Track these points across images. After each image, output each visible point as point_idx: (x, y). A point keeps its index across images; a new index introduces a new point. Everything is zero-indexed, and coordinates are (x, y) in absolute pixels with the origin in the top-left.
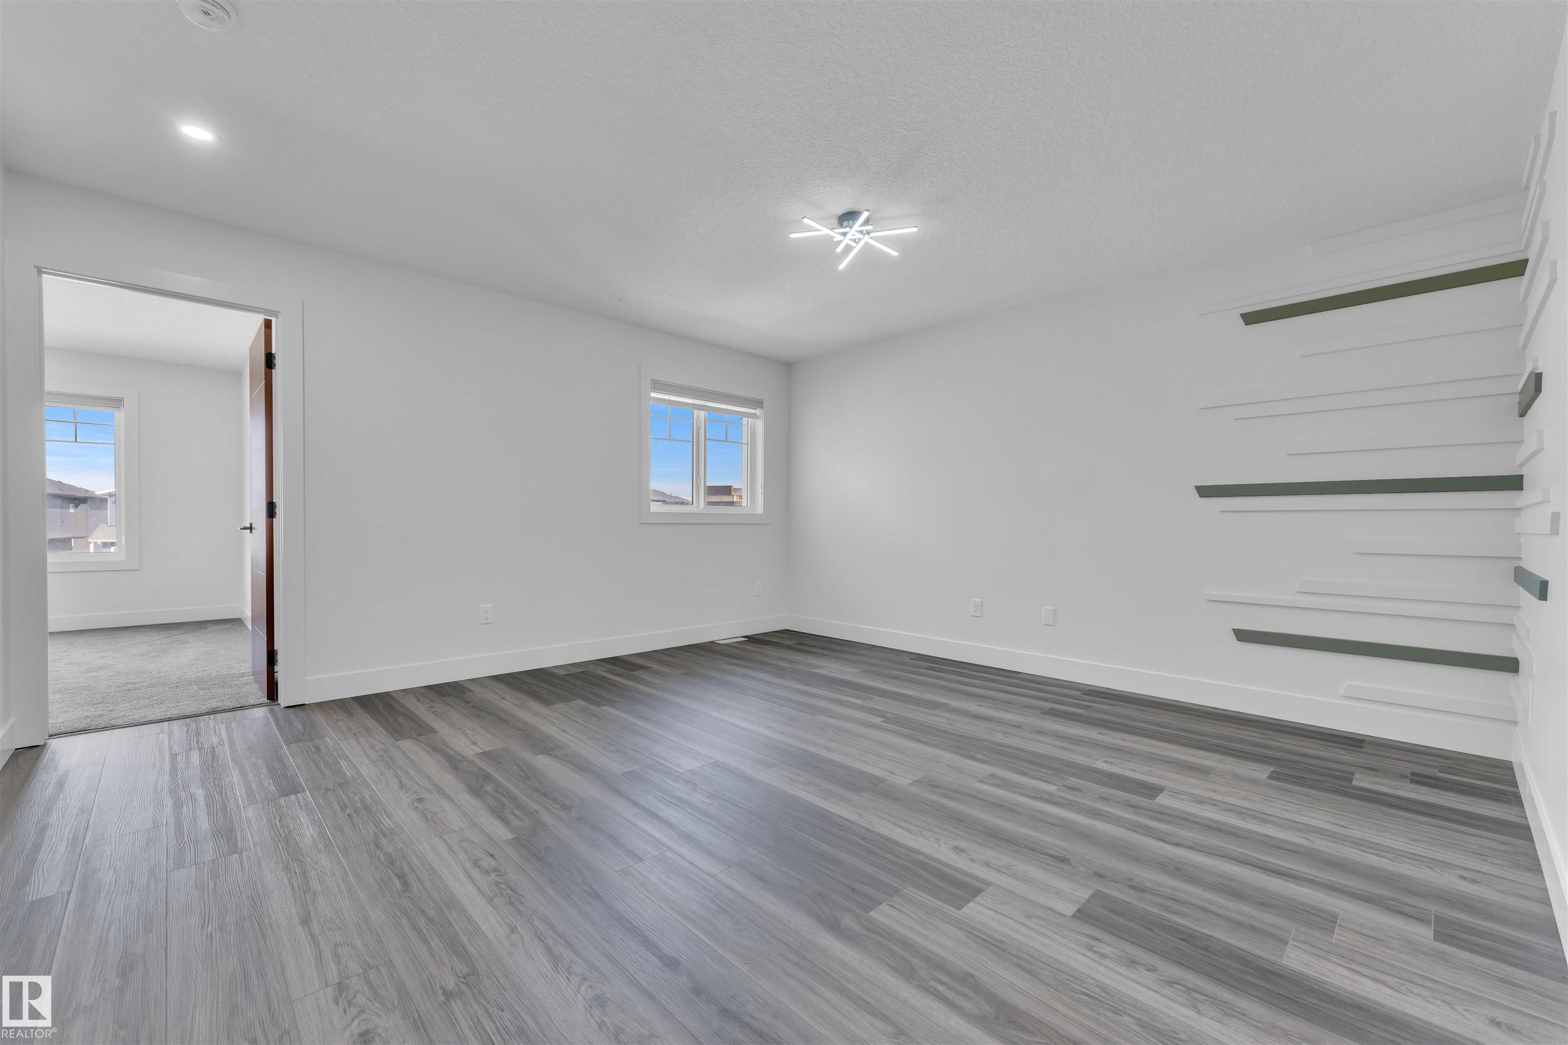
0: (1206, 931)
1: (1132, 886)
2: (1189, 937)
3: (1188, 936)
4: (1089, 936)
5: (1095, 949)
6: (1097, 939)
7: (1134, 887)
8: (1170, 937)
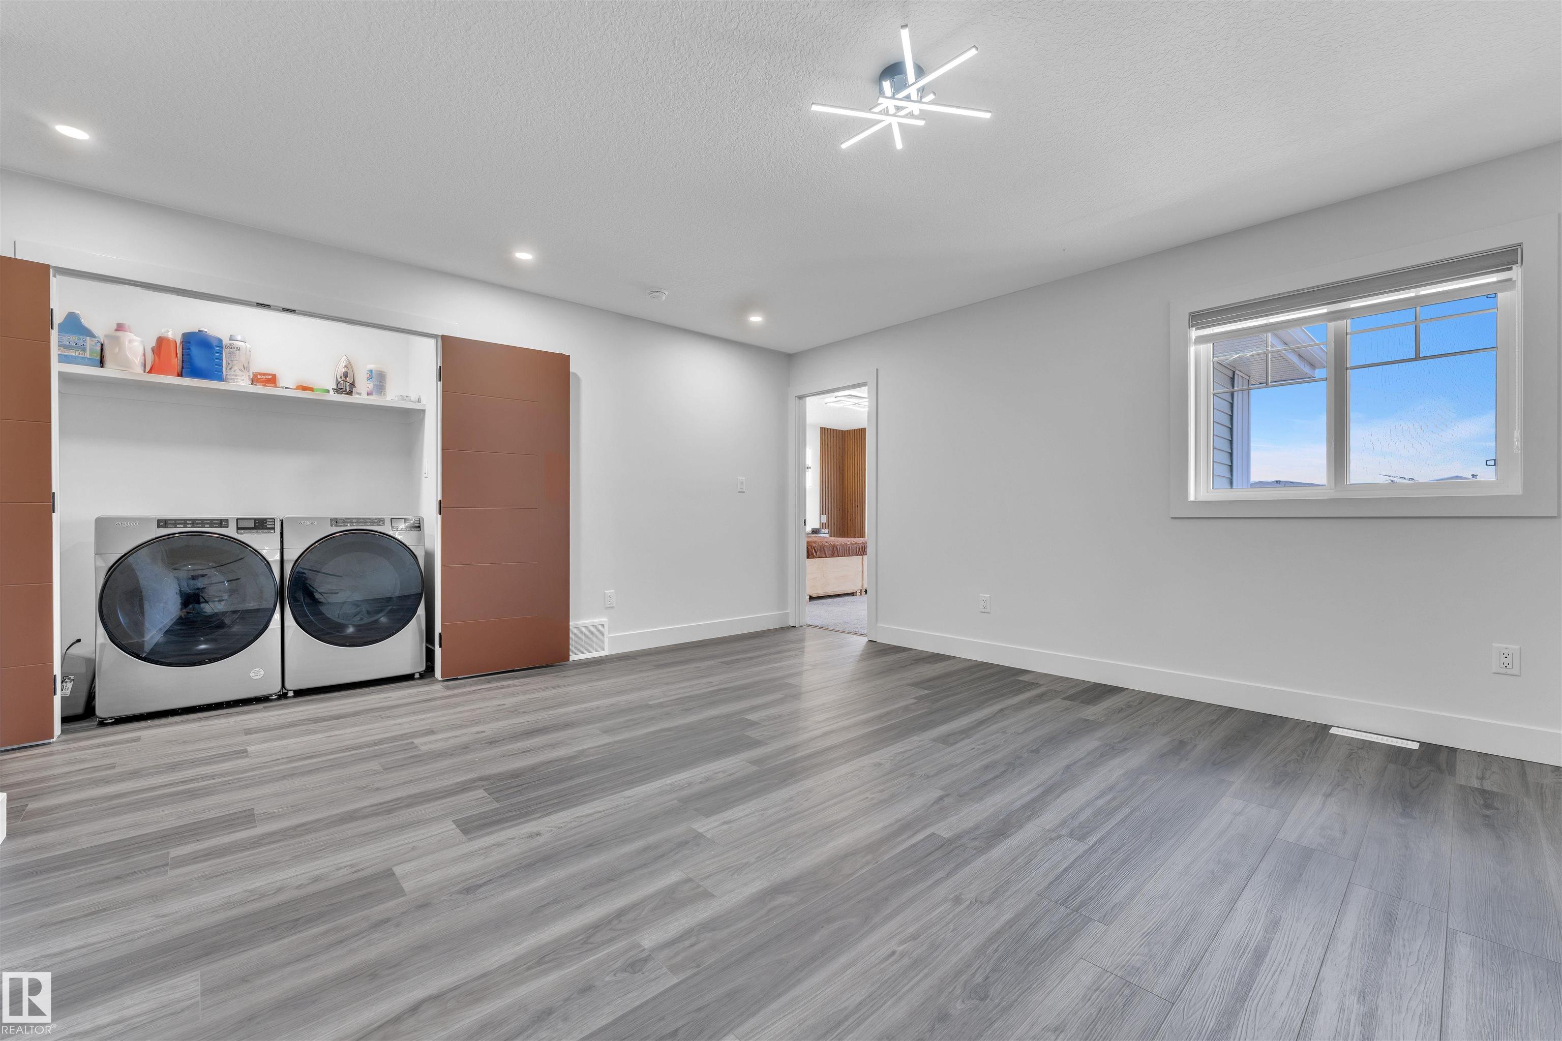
0: (286, 941)
1: (387, 922)
2: (295, 925)
3: (297, 924)
4: (362, 869)
5: (348, 868)
6: (355, 872)
7: (385, 923)
8: (309, 913)
